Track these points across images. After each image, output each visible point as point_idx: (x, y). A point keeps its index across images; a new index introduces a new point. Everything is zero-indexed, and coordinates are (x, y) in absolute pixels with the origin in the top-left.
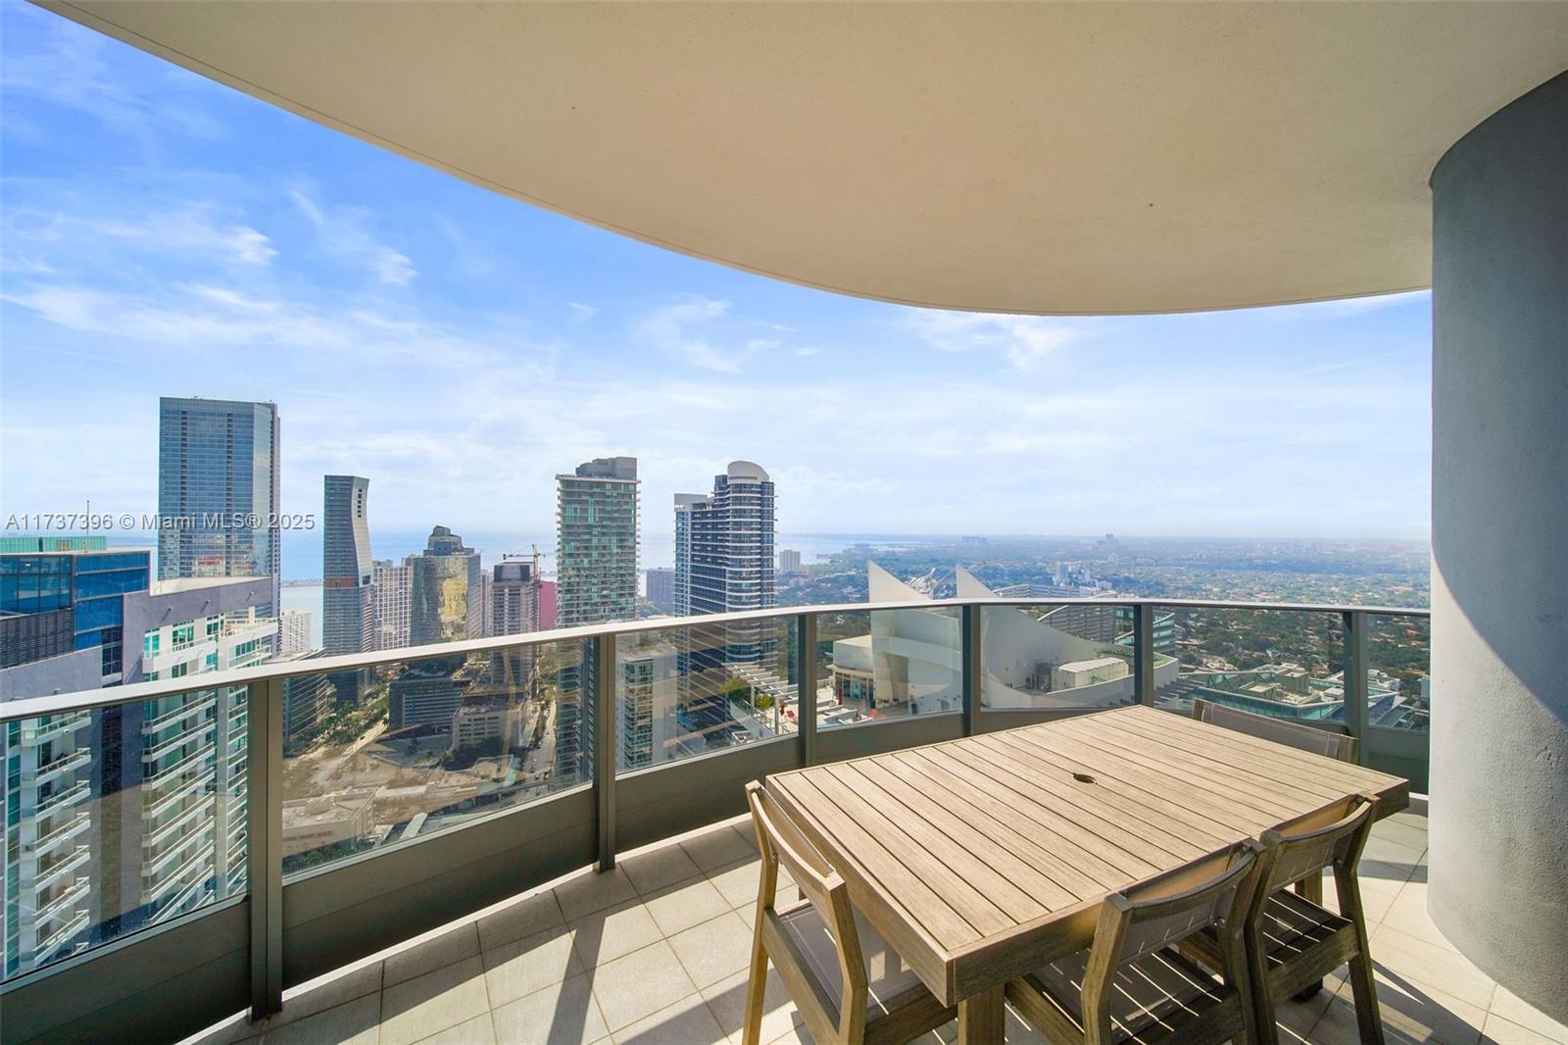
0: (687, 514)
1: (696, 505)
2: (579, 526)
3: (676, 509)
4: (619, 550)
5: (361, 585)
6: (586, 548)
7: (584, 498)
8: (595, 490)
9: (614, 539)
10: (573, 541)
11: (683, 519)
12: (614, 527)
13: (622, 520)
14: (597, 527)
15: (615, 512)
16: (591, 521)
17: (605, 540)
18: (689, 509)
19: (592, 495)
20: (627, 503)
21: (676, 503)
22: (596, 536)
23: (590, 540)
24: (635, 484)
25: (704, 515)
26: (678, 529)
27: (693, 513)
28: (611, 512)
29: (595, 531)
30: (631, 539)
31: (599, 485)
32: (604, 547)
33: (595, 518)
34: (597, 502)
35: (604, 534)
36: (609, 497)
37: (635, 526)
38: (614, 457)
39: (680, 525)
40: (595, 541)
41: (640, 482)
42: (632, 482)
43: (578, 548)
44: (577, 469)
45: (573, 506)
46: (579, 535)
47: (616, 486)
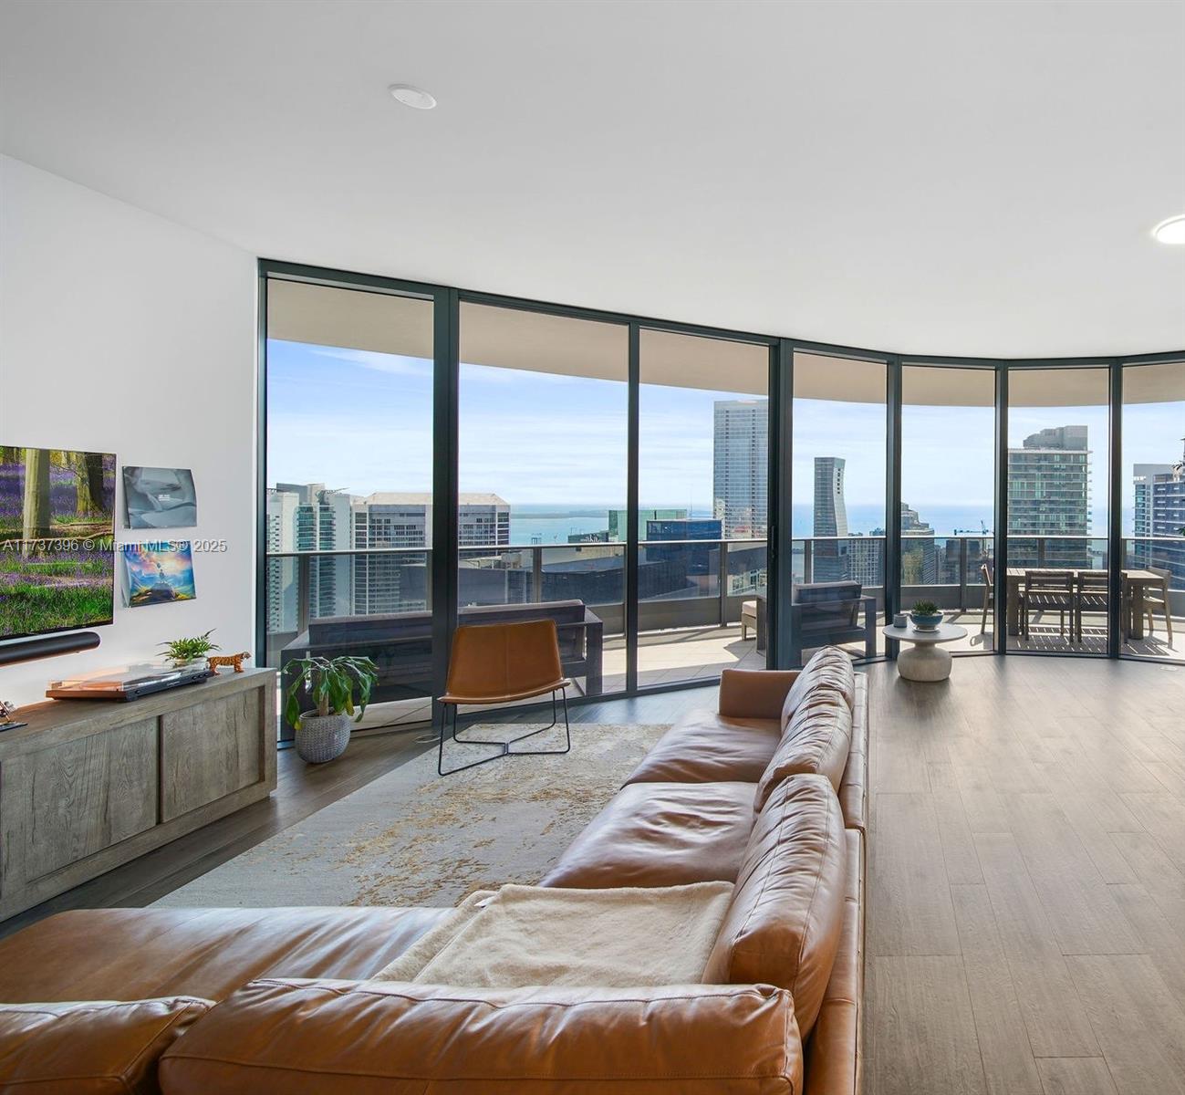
0: (1149, 488)
1: (1159, 477)
2: (1026, 502)
3: (1134, 482)
4: (1068, 529)
5: (840, 555)
6: (1033, 525)
7: (1032, 472)
8: (1043, 463)
9: (1063, 516)
10: (1020, 517)
11: (1144, 493)
12: (1063, 502)
13: (1072, 495)
14: (1044, 502)
15: (1064, 486)
16: (1038, 496)
17: (1053, 517)
18: (1151, 483)
19: (1039, 468)
20: (1076, 476)
21: (1135, 475)
22: (1044, 512)
23: (1036, 517)
24: (1086, 455)
25: (1170, 488)
26: (1137, 504)
27: (1156, 487)
28: (1058, 486)
29: (1043, 507)
30: (1081, 517)
31: (1046, 457)
32: (1052, 525)
33: (1042, 492)
34: (1045, 476)
35: (1052, 510)
36: (1056, 470)
37: (1085, 502)
38: (1064, 426)
39: (1139, 500)
40: (1042, 517)
41: (1091, 452)
42: (1082, 452)
43: (1025, 525)
44: (1024, 441)
45: (1020, 481)
46: (1026, 511)
47: (1064, 458)
